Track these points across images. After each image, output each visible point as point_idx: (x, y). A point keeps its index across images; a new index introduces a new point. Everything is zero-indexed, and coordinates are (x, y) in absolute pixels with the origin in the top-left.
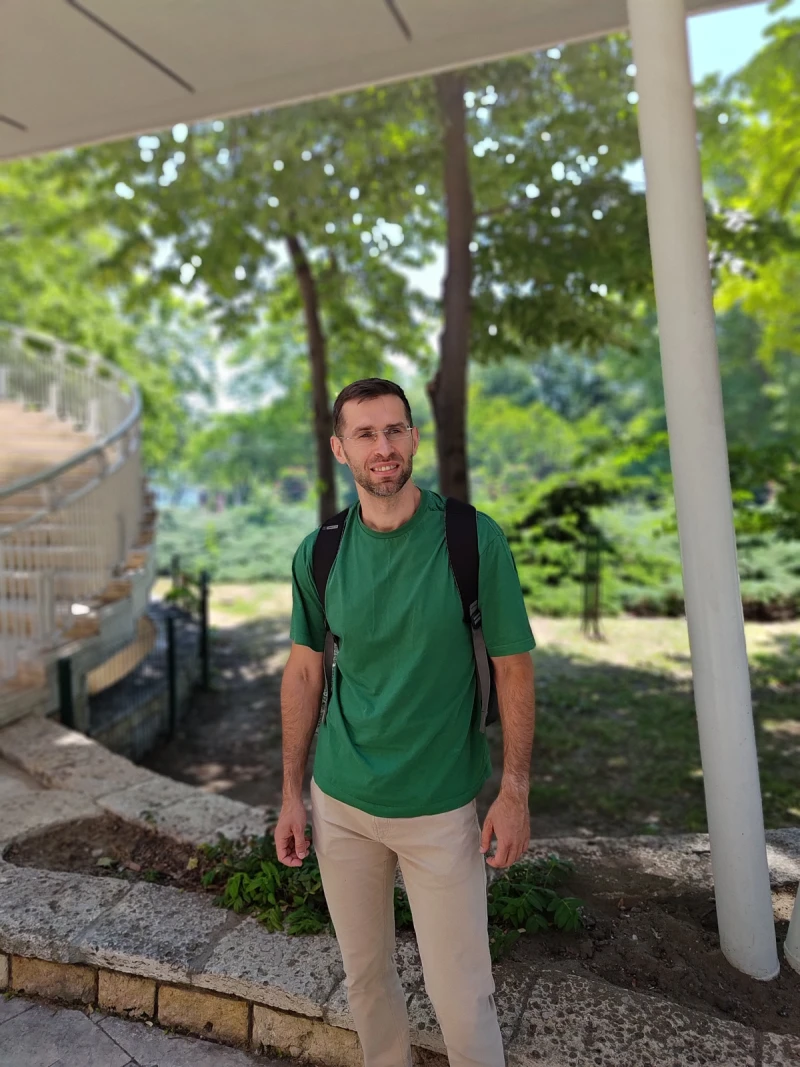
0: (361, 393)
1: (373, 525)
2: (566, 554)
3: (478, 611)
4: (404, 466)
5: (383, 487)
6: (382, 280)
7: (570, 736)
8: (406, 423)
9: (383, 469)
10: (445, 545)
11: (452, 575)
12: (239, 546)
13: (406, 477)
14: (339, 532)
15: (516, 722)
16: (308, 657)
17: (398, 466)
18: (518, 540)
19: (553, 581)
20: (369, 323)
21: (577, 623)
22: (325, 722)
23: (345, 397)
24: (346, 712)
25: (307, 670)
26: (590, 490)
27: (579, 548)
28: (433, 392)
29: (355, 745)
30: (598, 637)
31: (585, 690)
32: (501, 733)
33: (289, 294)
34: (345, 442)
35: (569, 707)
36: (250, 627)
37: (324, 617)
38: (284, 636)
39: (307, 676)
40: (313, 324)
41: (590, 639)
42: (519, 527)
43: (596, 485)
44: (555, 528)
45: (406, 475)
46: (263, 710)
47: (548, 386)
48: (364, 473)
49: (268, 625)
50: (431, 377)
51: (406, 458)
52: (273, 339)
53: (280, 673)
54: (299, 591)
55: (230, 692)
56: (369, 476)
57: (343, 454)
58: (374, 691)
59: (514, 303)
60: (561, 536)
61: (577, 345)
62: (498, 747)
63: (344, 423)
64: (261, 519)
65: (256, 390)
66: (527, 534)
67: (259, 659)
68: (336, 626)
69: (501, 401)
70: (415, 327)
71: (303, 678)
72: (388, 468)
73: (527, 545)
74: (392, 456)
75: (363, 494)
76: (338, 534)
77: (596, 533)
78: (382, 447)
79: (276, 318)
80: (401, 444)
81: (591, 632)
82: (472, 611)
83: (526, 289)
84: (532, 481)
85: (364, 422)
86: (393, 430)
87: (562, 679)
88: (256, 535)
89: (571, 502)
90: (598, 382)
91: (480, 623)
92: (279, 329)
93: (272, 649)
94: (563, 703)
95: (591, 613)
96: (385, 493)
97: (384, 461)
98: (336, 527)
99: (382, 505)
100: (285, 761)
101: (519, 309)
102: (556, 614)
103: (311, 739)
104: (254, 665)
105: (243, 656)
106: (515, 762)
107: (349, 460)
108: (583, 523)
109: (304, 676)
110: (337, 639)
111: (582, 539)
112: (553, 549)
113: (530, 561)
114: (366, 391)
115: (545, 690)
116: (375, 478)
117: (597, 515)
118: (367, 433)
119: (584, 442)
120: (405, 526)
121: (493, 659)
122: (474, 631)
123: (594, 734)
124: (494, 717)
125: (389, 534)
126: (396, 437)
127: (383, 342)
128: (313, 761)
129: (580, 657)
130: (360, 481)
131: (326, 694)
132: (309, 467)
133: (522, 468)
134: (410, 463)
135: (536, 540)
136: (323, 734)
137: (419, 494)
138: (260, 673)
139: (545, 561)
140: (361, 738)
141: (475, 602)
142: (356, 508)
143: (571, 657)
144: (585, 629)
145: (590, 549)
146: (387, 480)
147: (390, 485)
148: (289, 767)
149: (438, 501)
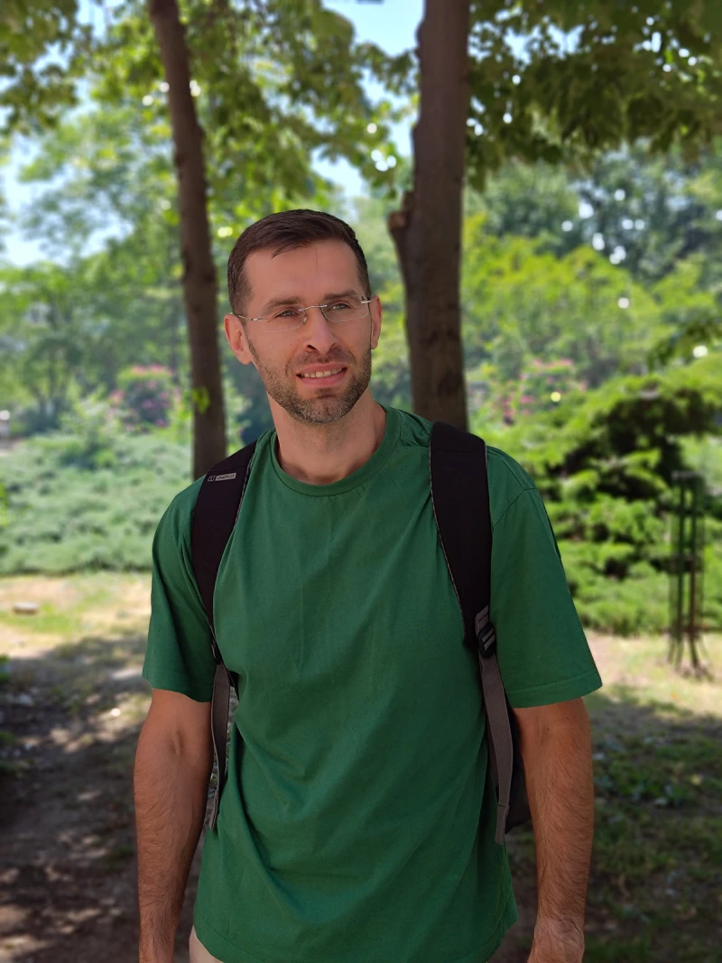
0: (279, 237)
1: (301, 473)
2: (640, 518)
3: (490, 626)
4: (354, 369)
5: (319, 406)
6: (306, 25)
7: (650, 850)
8: (360, 292)
9: (319, 375)
10: (431, 508)
11: (443, 562)
12: (45, 509)
13: (359, 387)
14: (238, 487)
15: (560, 824)
16: (183, 713)
17: (344, 370)
18: (554, 495)
19: (616, 570)
20: (284, 103)
21: (662, 644)
22: (215, 829)
23: (246, 245)
24: (252, 810)
25: (181, 735)
26: (682, 404)
27: (661, 510)
28: (400, 229)
29: (271, 870)
30: (699, 672)
31: (679, 766)
32: (532, 844)
33: (139, 52)
34: (249, 324)
35: (647, 797)
36: (68, 654)
37: (211, 638)
38: (130, 672)
39: (182, 746)
40: (182, 105)
41: (686, 675)
42: (554, 472)
43: (693, 396)
44: (619, 472)
45: (359, 385)
46: (95, 806)
47: (607, 218)
48: (285, 382)
49: (101, 652)
50: (397, 204)
51: (358, 353)
52: (106, 131)
53: (129, 738)
54: (164, 593)
55: (32, 773)
56: (293, 388)
57: (246, 347)
58: (302, 772)
59: (545, 67)
60: (632, 490)
61: (662, 145)
62: (529, 870)
63: (248, 290)
64: (85, 459)
65: (77, 225)
66: (569, 484)
67: (85, 714)
68: (235, 654)
69: (520, 245)
70: (369, 112)
71: (172, 749)
72: (327, 373)
73: (571, 507)
74: (335, 352)
75: (281, 418)
76: (236, 489)
77: (693, 482)
78: (316, 333)
79: (111, 94)
80: (350, 330)
81: (686, 661)
82: (479, 626)
83: (567, 42)
84: (579, 388)
85: (284, 289)
86: (336, 303)
87: (635, 745)
88: (78, 488)
89: (648, 427)
90: (697, 210)
91: (494, 647)
92: (118, 114)
93: (110, 695)
94: (637, 791)
95: (685, 627)
96: (321, 417)
97: (320, 361)
98: (233, 476)
99: (315, 437)
100: (143, 901)
101: (555, 80)
102: (623, 629)
103: (189, 857)
104: (77, 726)
105: (57, 711)
106: (558, 895)
107: (257, 357)
108: (671, 464)
109: (176, 746)
110: (235, 679)
111: (669, 495)
112: (617, 512)
113: (576, 533)
114: (290, 234)
115: (605, 766)
116: (305, 390)
117: (695, 451)
118: (289, 310)
119: (670, 319)
120: (358, 474)
121: (520, 712)
122: (483, 662)
123: (693, 846)
124: (522, 817)
125: (329, 488)
126: (343, 317)
127: (312, 138)
128: (193, 899)
129: (669, 707)
130: (277, 396)
131: (215, 777)
132: (173, 363)
133: (559, 365)
134: (368, 362)
135: (585, 495)
136: (211, 851)
137: (381, 416)
138: (87, 738)
139: (602, 534)
140: (280, 857)
141: (486, 609)
142: (268, 442)
143: (653, 706)
144: (673, 657)
145: (682, 512)
146: (325, 394)
147: (331, 403)
148: (151, 912)
149: (417, 429)
